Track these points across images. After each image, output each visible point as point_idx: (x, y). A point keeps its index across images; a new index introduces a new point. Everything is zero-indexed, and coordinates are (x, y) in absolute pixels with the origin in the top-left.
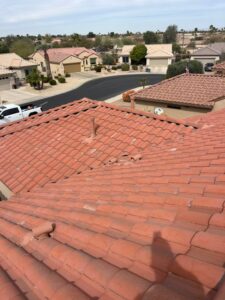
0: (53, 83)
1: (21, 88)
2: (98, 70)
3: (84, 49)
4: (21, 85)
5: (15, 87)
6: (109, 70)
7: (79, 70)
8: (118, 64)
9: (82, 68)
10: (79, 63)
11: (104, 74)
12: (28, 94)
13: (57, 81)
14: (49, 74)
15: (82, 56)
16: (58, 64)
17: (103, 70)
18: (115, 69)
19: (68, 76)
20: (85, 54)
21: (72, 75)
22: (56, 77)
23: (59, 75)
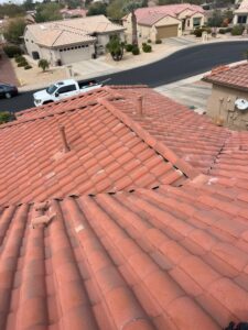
0: (136, 52)
1: (102, 58)
2: (198, 34)
3: (188, 5)
4: (102, 54)
5: (95, 57)
6: (214, 34)
7: (176, 35)
8: (230, 26)
9: (180, 32)
10: (177, 25)
11: (205, 39)
12: (105, 65)
13: (141, 50)
14: (135, 41)
15: (182, 16)
16: (150, 26)
17: (204, 34)
18: (222, 32)
19: (158, 42)
20: (188, 13)
21: (163, 40)
22: (144, 45)
23: (150, 41)
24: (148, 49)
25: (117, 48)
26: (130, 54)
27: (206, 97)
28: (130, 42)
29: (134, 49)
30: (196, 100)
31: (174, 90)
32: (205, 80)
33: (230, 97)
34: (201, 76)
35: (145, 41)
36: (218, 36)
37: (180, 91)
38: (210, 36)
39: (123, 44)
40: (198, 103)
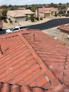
0: (38, 20)
1: (28, 21)
2: (56, 16)
4: (28, 20)
5: (26, 20)
6: (60, 16)
7: (50, 16)
8: (65, 14)
9: (51, 15)
10: (50, 13)
11: (58, 17)
12: (29, 23)
13: (40, 19)
14: (38, 17)
15: (52, 11)
17: (58, 16)
18: (63, 16)
19: (45, 18)
21: (46, 17)
22: (41, 18)
23: (42, 17)
24: (41, 19)
25: (33, 19)
26: (36, 20)
27: (58, 34)
28: (37, 17)
29: (38, 19)
30: (55, 34)
31: (48, 31)
32: (58, 29)
33: (66, 34)
34: (57, 27)
35: (41, 17)
36: (62, 16)
37: (50, 31)
38: (59, 16)
39: (34, 17)
40: (56, 36)
